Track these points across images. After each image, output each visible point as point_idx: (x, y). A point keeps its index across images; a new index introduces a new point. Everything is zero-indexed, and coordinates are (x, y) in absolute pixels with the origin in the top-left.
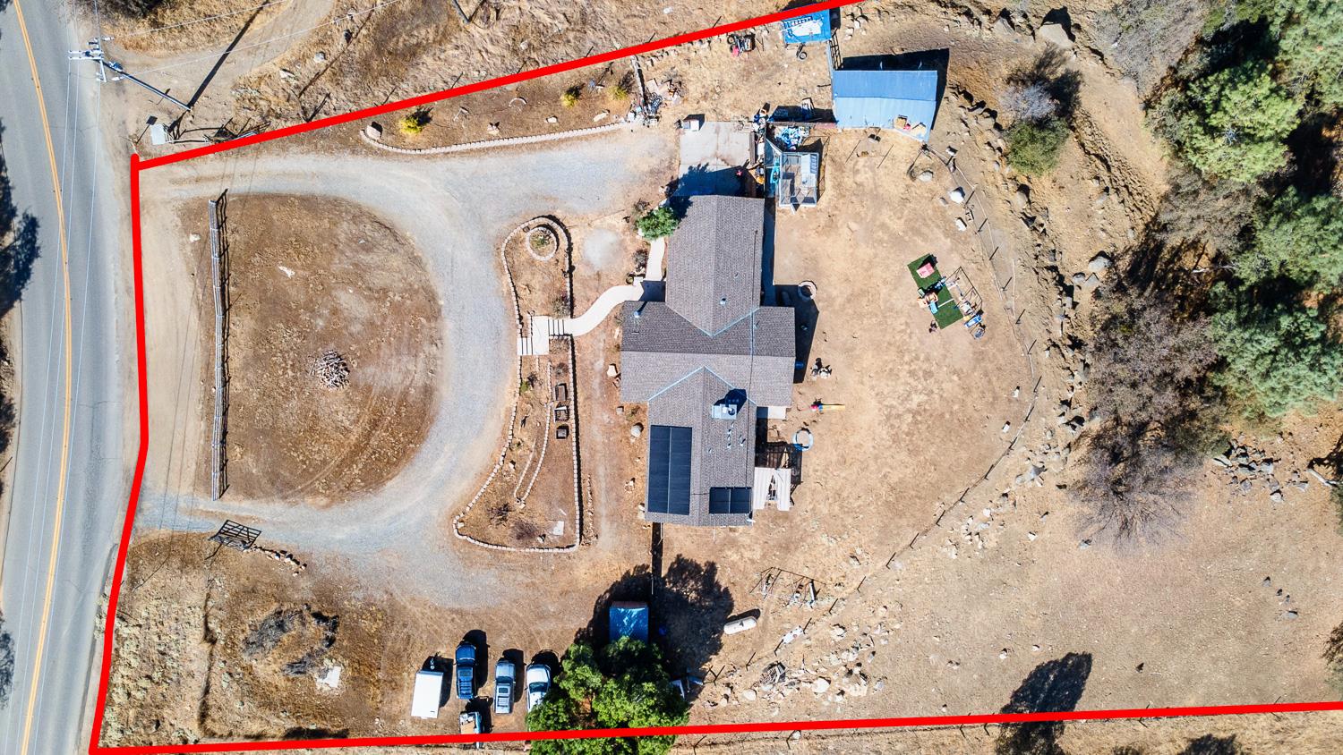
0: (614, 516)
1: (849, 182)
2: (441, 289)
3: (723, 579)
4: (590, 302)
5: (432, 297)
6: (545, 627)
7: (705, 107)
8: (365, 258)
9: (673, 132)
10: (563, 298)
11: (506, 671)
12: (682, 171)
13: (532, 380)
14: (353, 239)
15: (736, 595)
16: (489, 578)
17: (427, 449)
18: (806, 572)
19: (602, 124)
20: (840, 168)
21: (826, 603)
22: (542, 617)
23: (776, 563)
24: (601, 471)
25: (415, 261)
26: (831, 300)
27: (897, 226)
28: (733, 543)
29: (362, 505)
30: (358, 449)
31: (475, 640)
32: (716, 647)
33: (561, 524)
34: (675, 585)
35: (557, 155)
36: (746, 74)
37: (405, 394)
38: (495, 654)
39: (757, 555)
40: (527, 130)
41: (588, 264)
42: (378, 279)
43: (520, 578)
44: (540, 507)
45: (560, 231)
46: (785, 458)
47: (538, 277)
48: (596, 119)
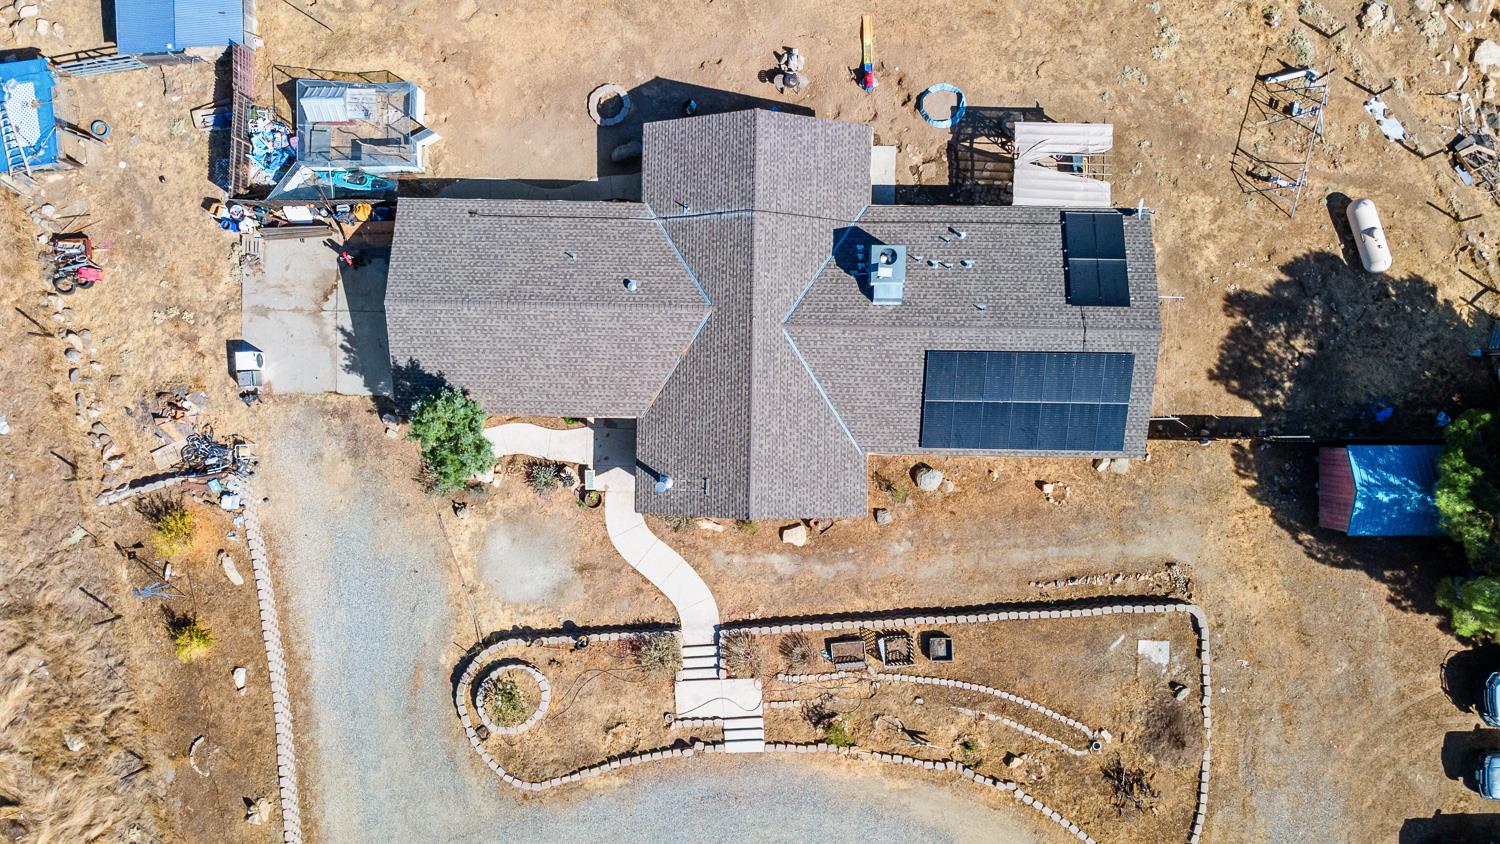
1: (370, 21)
3: (1262, 279)
7: (210, 339)
9: (267, 410)
10: (635, 648)
12: (354, 386)
13: (820, 717)
15: (1296, 248)
16: (1277, 809)
18: (1240, 93)
19: (247, 566)
20: (340, 42)
21: (1311, 46)
22: (1362, 690)
23: (1220, 160)
24: (1020, 557)
26: (630, 52)
32: (1419, 290)
33: (1145, 647)
34: (1276, 385)
36: (141, 251)
39: (1205, 203)
40: (264, 733)
41: (559, 591)
43: (1271, 738)
44: (1106, 694)
45: (485, 657)
46: (983, 143)
47: (587, 705)
48: (237, 579)
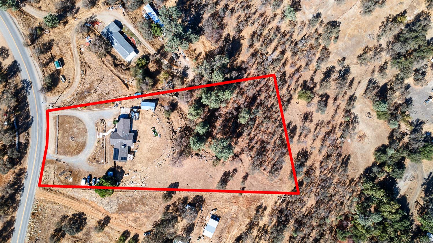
0: (110, 160)
1: (143, 116)
2: (87, 128)
3: (124, 169)
4: (108, 131)
5: (86, 130)
6: (100, 174)
7: (124, 106)
8: (77, 124)
9: (120, 109)
10: (104, 130)
11: (94, 180)
12: (121, 114)
13: (99, 141)
14: (76, 122)
15: (125, 171)
16: (93, 167)
17: (85, 150)
18: (136, 169)
19: (110, 107)
20: (142, 114)
21: (138, 173)
23: (131, 167)
24: (108, 154)
25: (84, 125)
26: (140, 132)
27: (150, 123)
28: (126, 164)
29: (76, 157)
30: (75, 149)
31: (90, 176)
32: (123, 178)
33: (103, 161)
34: (117, 169)
35: (104, 111)
37: (82, 142)
38: (93, 177)
39: (129, 166)
40: (100, 108)
41: (108, 126)
42: (79, 127)
43: (97, 167)
44: (100, 158)
45: (104, 121)
46: (133, 153)
47: (101, 127)
